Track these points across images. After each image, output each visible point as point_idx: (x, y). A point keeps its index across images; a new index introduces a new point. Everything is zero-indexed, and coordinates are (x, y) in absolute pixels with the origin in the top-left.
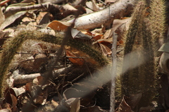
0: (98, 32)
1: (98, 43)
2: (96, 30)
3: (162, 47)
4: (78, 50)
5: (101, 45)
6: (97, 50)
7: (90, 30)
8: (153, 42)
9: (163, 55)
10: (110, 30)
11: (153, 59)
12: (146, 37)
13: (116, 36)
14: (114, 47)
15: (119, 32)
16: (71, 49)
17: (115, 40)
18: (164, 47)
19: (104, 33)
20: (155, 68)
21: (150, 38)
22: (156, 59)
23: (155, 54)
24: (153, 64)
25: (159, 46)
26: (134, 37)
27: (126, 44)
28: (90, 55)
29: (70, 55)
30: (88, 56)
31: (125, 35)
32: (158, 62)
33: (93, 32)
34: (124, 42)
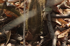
0: (18, 4)
1: (18, 8)
2: (17, 3)
3: (44, 10)
4: (9, 11)
5: (19, 9)
6: (17, 11)
7: (14, 3)
8: (41, 7)
9: (45, 12)
10: (23, 3)
11: (41, 14)
12: (38, 5)
13: (25, 5)
14: (24, 10)
15: (26, 3)
16: (7, 11)
17: (25, 7)
18: (45, 9)
19: (20, 4)
20: (42, 18)
21: (39, 6)
22: (42, 14)
23: (41, 12)
24: (41, 16)
25: (43, 9)
26: (33, 5)
27: (30, 8)
28: (15, 13)
29: (6, 13)
30: (14, 13)
31: (29, 5)
32: (43, 15)
33: (16, 4)
34: (29, 7)
